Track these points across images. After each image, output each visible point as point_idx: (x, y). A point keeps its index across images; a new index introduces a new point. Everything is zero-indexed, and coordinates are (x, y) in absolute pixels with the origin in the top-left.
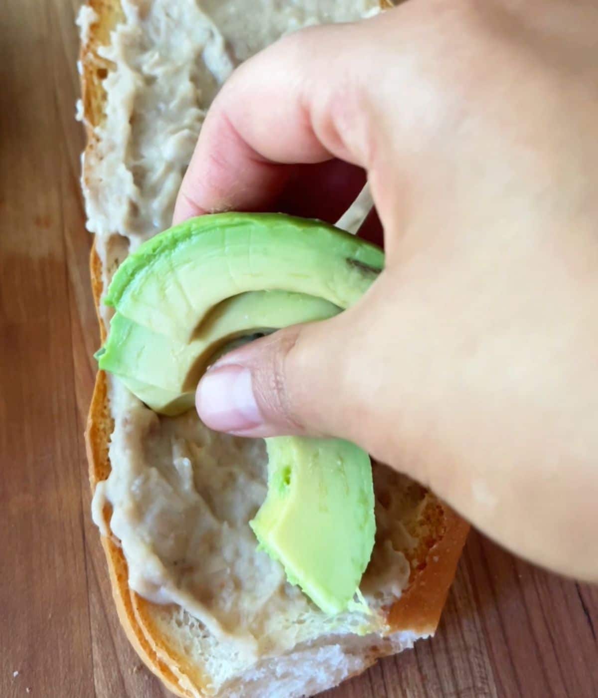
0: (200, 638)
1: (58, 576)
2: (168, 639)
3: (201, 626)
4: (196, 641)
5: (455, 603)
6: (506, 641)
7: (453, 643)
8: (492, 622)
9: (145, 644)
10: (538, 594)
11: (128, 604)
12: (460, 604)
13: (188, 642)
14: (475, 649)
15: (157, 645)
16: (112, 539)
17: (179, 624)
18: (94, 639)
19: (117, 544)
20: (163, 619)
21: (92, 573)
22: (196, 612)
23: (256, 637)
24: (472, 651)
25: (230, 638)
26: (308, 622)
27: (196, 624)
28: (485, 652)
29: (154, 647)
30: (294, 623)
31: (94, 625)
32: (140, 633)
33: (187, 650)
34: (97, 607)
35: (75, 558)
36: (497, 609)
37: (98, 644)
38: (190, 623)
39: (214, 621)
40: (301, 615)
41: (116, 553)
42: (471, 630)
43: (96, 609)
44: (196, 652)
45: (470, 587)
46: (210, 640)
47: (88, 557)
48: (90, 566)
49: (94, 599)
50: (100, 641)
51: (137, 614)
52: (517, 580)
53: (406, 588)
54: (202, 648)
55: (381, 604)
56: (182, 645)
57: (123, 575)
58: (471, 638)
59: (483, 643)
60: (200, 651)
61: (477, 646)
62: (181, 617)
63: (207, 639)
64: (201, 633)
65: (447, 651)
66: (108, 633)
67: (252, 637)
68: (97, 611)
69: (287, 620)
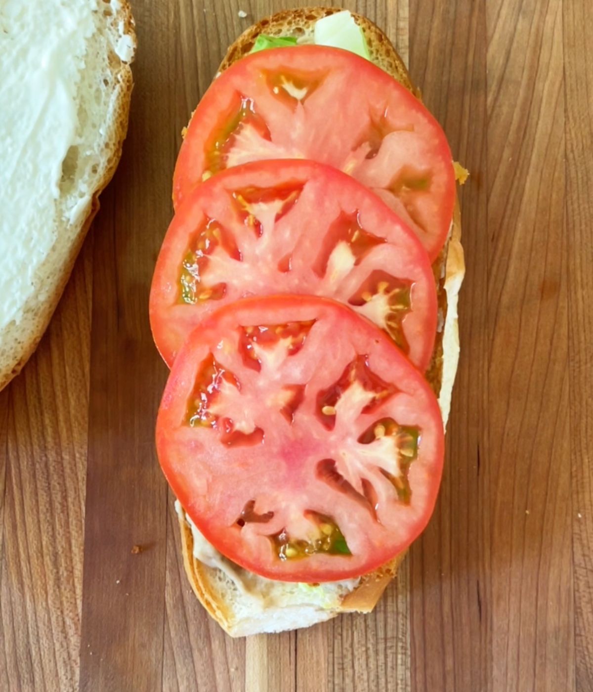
0: (232, 590)
1: (149, 525)
2: (213, 588)
3: (233, 583)
4: (229, 591)
5: (397, 584)
6: (424, 613)
7: (389, 609)
8: (418, 600)
9: (199, 589)
10: (451, 587)
11: (192, 564)
12: (400, 586)
13: (224, 592)
14: (403, 615)
15: (206, 591)
16: (186, 522)
17: (220, 579)
18: (168, 568)
19: (189, 526)
20: (211, 575)
21: (170, 526)
22: (230, 575)
23: (264, 597)
24: (400, 616)
25: (249, 595)
26: (296, 594)
27: (230, 582)
28: (408, 617)
29: (204, 592)
30: (287, 592)
31: (169, 561)
32: (196, 581)
33: (223, 595)
34: (172, 548)
35: (160, 514)
36: (423, 592)
37: (169, 572)
38: (226, 581)
39: (241, 583)
40: (292, 589)
41: (188, 531)
42: (403, 603)
43: (170, 549)
44: (228, 597)
45: (408, 575)
46: (237, 593)
47: (168, 516)
48: (169, 522)
49: (170, 543)
50: (171, 571)
51: (196, 571)
52: (440, 577)
53: (356, 587)
54: (232, 596)
55: (340, 593)
56: (220, 592)
57: (190, 546)
58: (401, 607)
59: (409, 612)
60: (230, 598)
61: (405, 613)
62: (222, 576)
63: (235, 591)
64: (233, 587)
65: (385, 612)
66: (176, 566)
67: (261, 596)
68: (171, 552)
69: (284, 590)
